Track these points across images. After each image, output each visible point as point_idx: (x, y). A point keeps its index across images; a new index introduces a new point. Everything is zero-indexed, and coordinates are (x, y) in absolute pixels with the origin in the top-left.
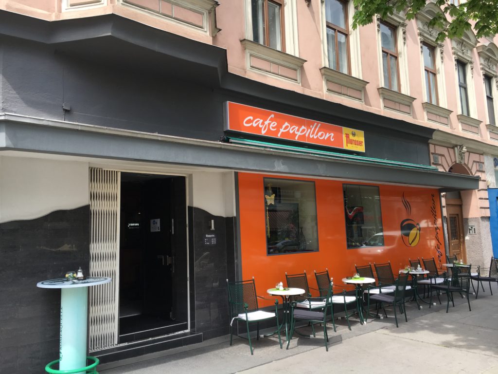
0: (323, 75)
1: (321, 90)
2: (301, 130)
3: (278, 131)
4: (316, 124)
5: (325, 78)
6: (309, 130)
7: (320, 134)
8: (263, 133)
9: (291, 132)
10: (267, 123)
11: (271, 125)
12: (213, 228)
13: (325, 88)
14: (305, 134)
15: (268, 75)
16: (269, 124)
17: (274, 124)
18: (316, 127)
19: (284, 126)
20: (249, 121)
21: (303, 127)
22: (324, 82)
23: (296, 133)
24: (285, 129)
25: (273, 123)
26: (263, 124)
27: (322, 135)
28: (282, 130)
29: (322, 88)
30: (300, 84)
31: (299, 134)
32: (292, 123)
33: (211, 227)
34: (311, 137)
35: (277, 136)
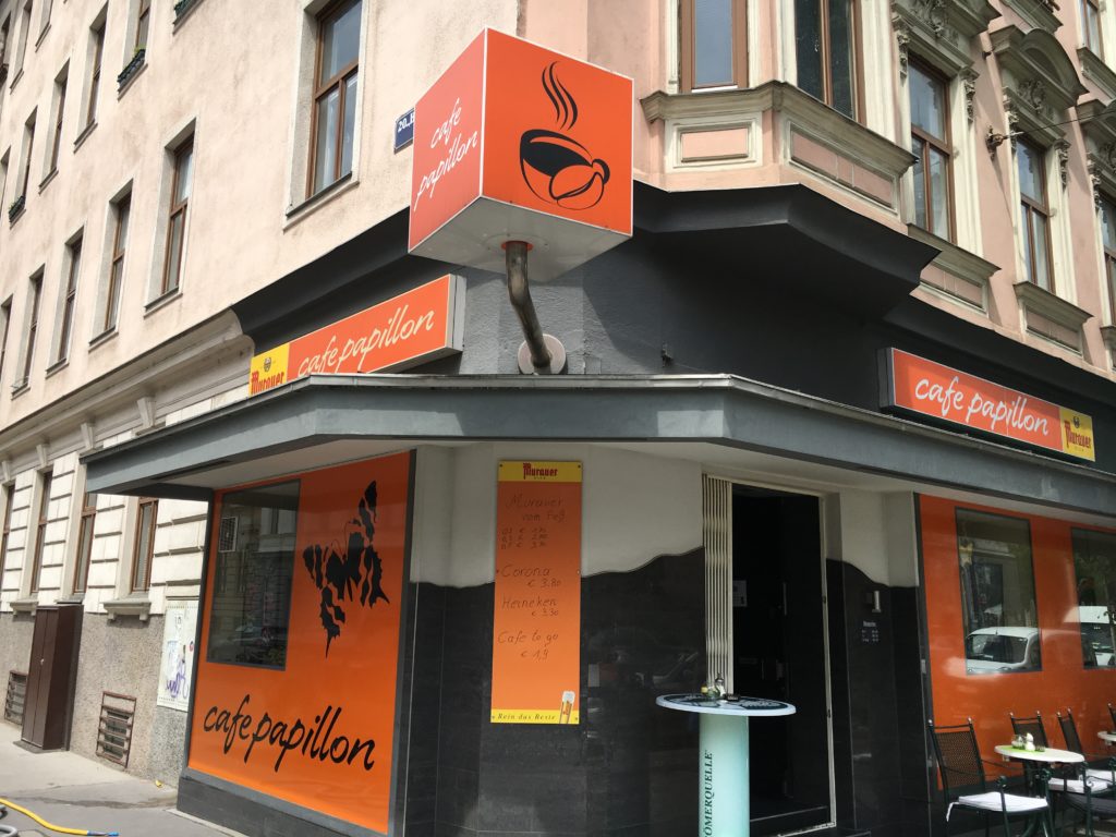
0: (1019, 297)
1: (1017, 327)
2: (998, 410)
3: (965, 411)
4: (1020, 398)
5: (1024, 303)
6: (1011, 411)
7: (1027, 419)
8: (944, 414)
9: (985, 413)
10: (949, 392)
11: (955, 399)
12: (878, 607)
13: (1023, 325)
14: (1005, 418)
15: (941, 296)
16: (952, 395)
17: (959, 397)
18: (1020, 405)
19: (973, 402)
20: (924, 390)
21: (1001, 405)
22: (1021, 312)
23: (992, 416)
24: (975, 407)
25: (959, 393)
26: (943, 395)
27: (1030, 421)
28: (971, 410)
29: (1018, 324)
30: (988, 316)
31: (996, 418)
32: (986, 394)
33: (873, 606)
34: (1014, 425)
35: (964, 421)
